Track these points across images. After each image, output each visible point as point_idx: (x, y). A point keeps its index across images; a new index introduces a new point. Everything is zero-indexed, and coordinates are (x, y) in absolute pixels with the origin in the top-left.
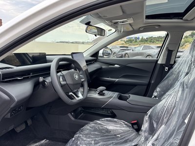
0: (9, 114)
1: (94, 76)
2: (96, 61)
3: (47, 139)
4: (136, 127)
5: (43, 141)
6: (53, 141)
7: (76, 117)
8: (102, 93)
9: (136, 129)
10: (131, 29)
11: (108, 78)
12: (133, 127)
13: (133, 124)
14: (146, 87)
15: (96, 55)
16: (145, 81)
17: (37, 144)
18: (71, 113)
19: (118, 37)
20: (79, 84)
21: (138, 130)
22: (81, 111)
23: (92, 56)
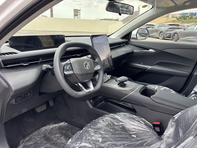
0: (14, 100)
1: (124, 61)
2: (127, 43)
3: (66, 122)
4: (158, 129)
5: (62, 124)
6: (71, 124)
7: (94, 106)
8: (122, 84)
9: (157, 132)
10: (172, 4)
11: (140, 64)
12: (154, 129)
13: (155, 126)
14: (186, 79)
15: (127, 36)
16: (186, 72)
17: (56, 125)
18: (89, 100)
19: (155, 14)
20: (90, 73)
21: (161, 133)
22: (101, 99)
23: (123, 38)
